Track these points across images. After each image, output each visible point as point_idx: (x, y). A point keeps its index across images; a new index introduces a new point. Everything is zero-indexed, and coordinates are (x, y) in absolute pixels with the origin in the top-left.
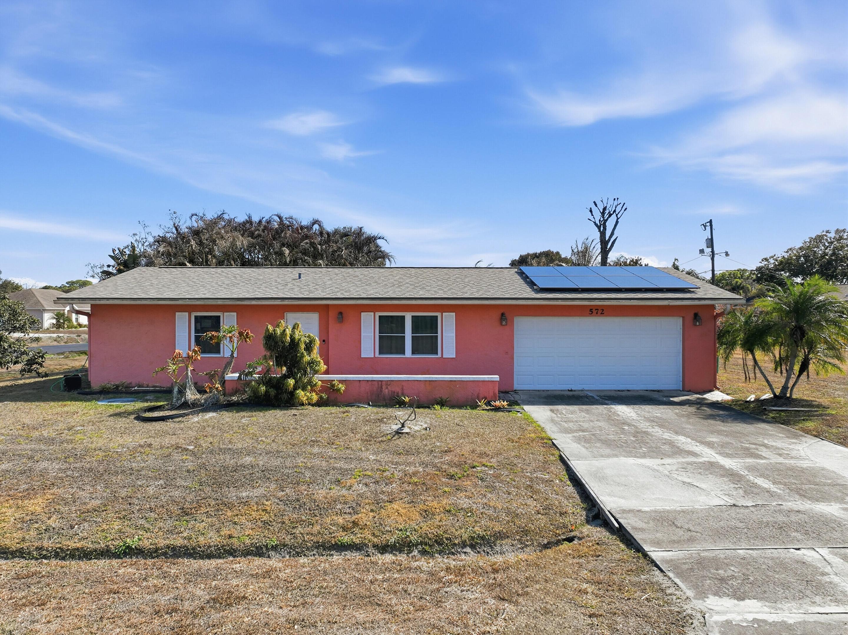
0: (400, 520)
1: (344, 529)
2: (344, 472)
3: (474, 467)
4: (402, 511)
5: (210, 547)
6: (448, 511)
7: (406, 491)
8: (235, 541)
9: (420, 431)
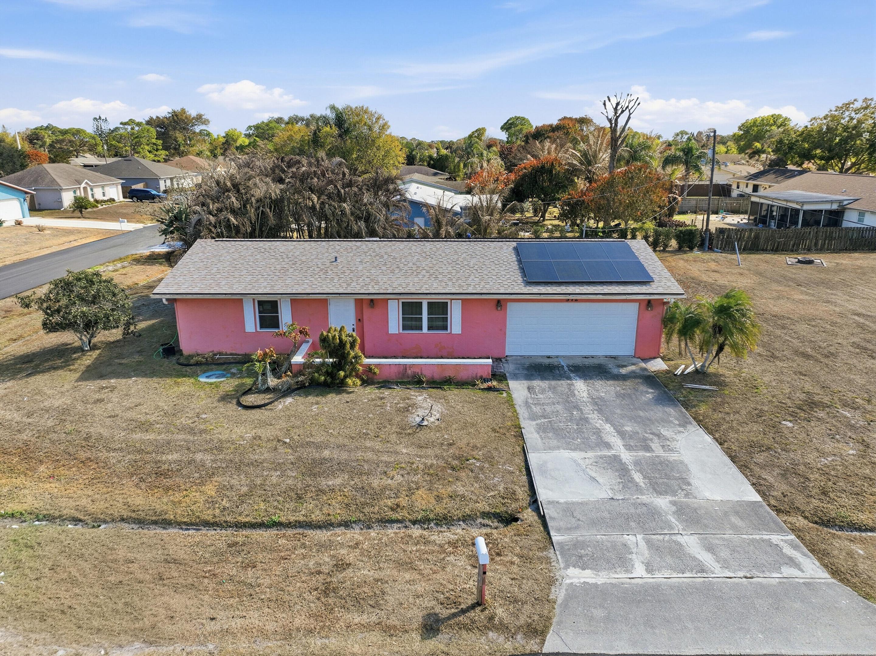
0: (423, 503)
1: (392, 509)
2: (387, 464)
3: (468, 460)
4: (424, 496)
5: (319, 521)
6: (451, 497)
7: (426, 481)
8: (332, 517)
9: (434, 422)
